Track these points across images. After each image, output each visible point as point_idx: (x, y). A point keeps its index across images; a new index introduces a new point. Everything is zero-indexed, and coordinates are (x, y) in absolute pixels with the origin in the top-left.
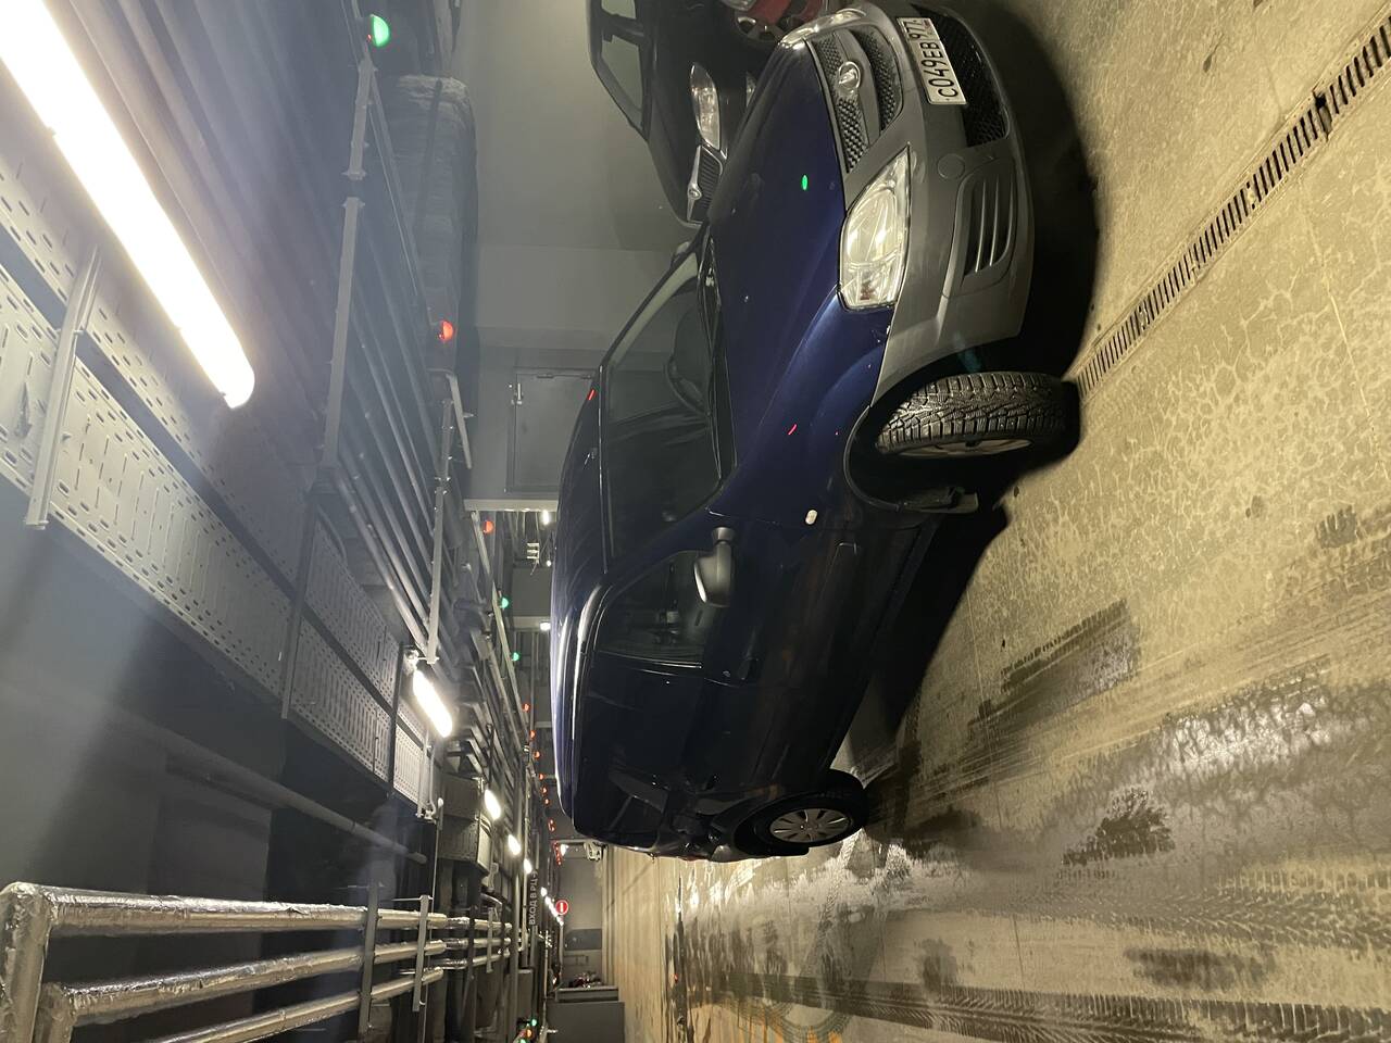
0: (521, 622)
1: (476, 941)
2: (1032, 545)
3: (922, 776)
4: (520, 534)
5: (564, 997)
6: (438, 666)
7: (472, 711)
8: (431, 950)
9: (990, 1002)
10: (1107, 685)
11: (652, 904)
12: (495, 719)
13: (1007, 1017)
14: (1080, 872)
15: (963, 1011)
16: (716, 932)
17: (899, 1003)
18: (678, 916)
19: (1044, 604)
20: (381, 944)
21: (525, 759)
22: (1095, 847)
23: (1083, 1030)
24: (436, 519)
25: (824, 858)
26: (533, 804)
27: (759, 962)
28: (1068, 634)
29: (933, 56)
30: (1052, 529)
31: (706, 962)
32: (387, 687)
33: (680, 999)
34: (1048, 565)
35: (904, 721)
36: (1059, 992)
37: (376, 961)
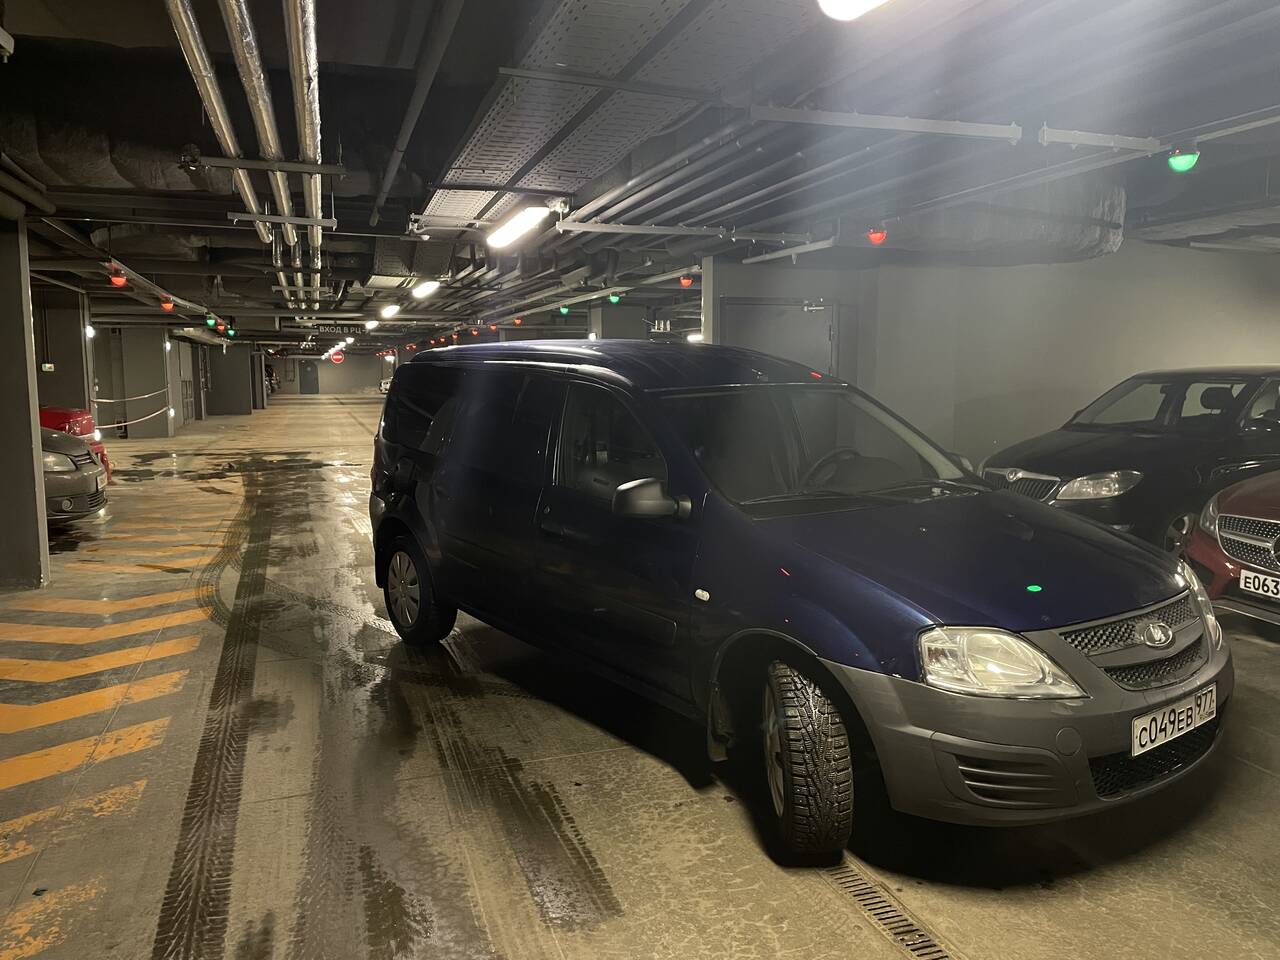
0: (596, 316)
1: (299, 275)
2: (676, 815)
3: (450, 699)
4: (679, 313)
5: (256, 360)
6: (554, 233)
7: (513, 269)
8: (286, 229)
9: (231, 769)
10: (538, 894)
11: (339, 439)
12: (505, 293)
13: (216, 786)
14: (352, 863)
15: (224, 741)
16: (311, 499)
17: (235, 676)
18: (330, 463)
19: (618, 827)
20: (288, 178)
21: (470, 322)
22: (376, 880)
23: (198, 866)
24: (694, 228)
25: (374, 602)
26: (429, 329)
27: (281, 540)
28: (588, 853)
29: (1180, 721)
30: (693, 837)
31: (282, 490)
32: (533, 182)
33: (252, 466)
34: (656, 833)
35: (504, 682)
36: (237, 840)
37: (270, 173)
